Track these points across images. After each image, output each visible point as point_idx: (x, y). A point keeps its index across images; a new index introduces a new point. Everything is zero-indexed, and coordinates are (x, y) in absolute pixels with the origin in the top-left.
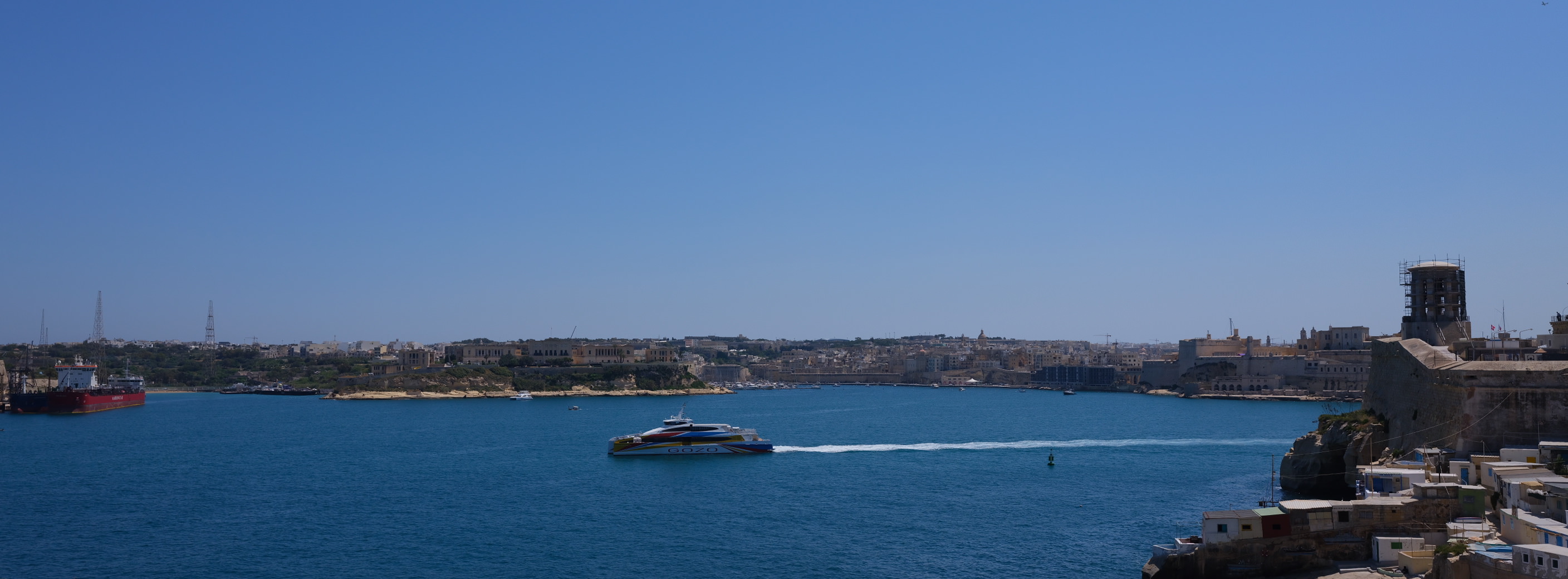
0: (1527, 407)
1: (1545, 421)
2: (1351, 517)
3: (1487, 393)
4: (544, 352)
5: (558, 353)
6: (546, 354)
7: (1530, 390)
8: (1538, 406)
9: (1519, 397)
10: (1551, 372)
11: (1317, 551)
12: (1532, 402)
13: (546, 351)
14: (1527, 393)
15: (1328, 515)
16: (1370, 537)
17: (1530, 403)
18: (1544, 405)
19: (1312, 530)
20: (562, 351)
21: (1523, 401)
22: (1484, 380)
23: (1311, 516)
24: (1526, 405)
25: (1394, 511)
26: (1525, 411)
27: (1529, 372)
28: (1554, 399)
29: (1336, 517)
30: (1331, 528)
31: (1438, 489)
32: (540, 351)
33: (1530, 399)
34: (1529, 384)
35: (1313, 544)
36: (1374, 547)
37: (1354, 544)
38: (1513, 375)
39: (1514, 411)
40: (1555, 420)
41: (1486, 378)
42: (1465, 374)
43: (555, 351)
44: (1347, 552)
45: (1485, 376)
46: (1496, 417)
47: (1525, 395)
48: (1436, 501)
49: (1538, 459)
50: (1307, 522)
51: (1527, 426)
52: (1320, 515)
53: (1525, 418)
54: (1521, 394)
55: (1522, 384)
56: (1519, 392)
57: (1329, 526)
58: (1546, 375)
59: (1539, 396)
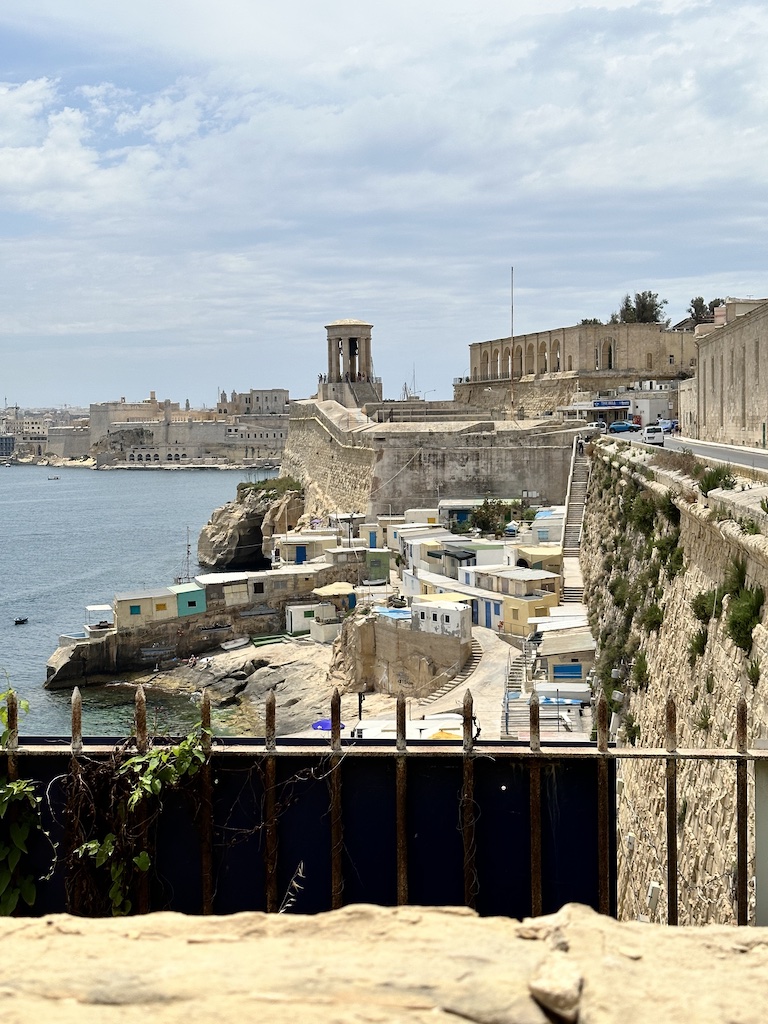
0: (429, 468)
1: (444, 481)
2: (266, 588)
3: (395, 456)
7: (432, 452)
9: (422, 459)
10: (450, 433)
11: (233, 626)
12: (433, 463)
14: (430, 454)
15: (243, 587)
16: (283, 609)
17: (431, 465)
18: (443, 466)
19: (228, 604)
21: (426, 462)
22: (391, 442)
23: (226, 590)
24: (429, 466)
25: (307, 579)
26: (427, 472)
27: (431, 434)
28: (452, 460)
29: (252, 589)
30: (247, 601)
31: (348, 554)
33: (432, 460)
34: (432, 446)
35: (229, 619)
36: (288, 618)
37: (268, 616)
39: (418, 473)
40: (452, 480)
41: (394, 440)
42: (373, 436)
44: (262, 624)
45: (393, 438)
46: (401, 480)
47: (427, 456)
48: (346, 567)
49: (437, 520)
50: (222, 596)
51: (428, 488)
52: (235, 588)
53: (427, 479)
54: (424, 455)
55: (425, 445)
56: (422, 454)
57: (245, 600)
58: (446, 436)
59: (440, 458)
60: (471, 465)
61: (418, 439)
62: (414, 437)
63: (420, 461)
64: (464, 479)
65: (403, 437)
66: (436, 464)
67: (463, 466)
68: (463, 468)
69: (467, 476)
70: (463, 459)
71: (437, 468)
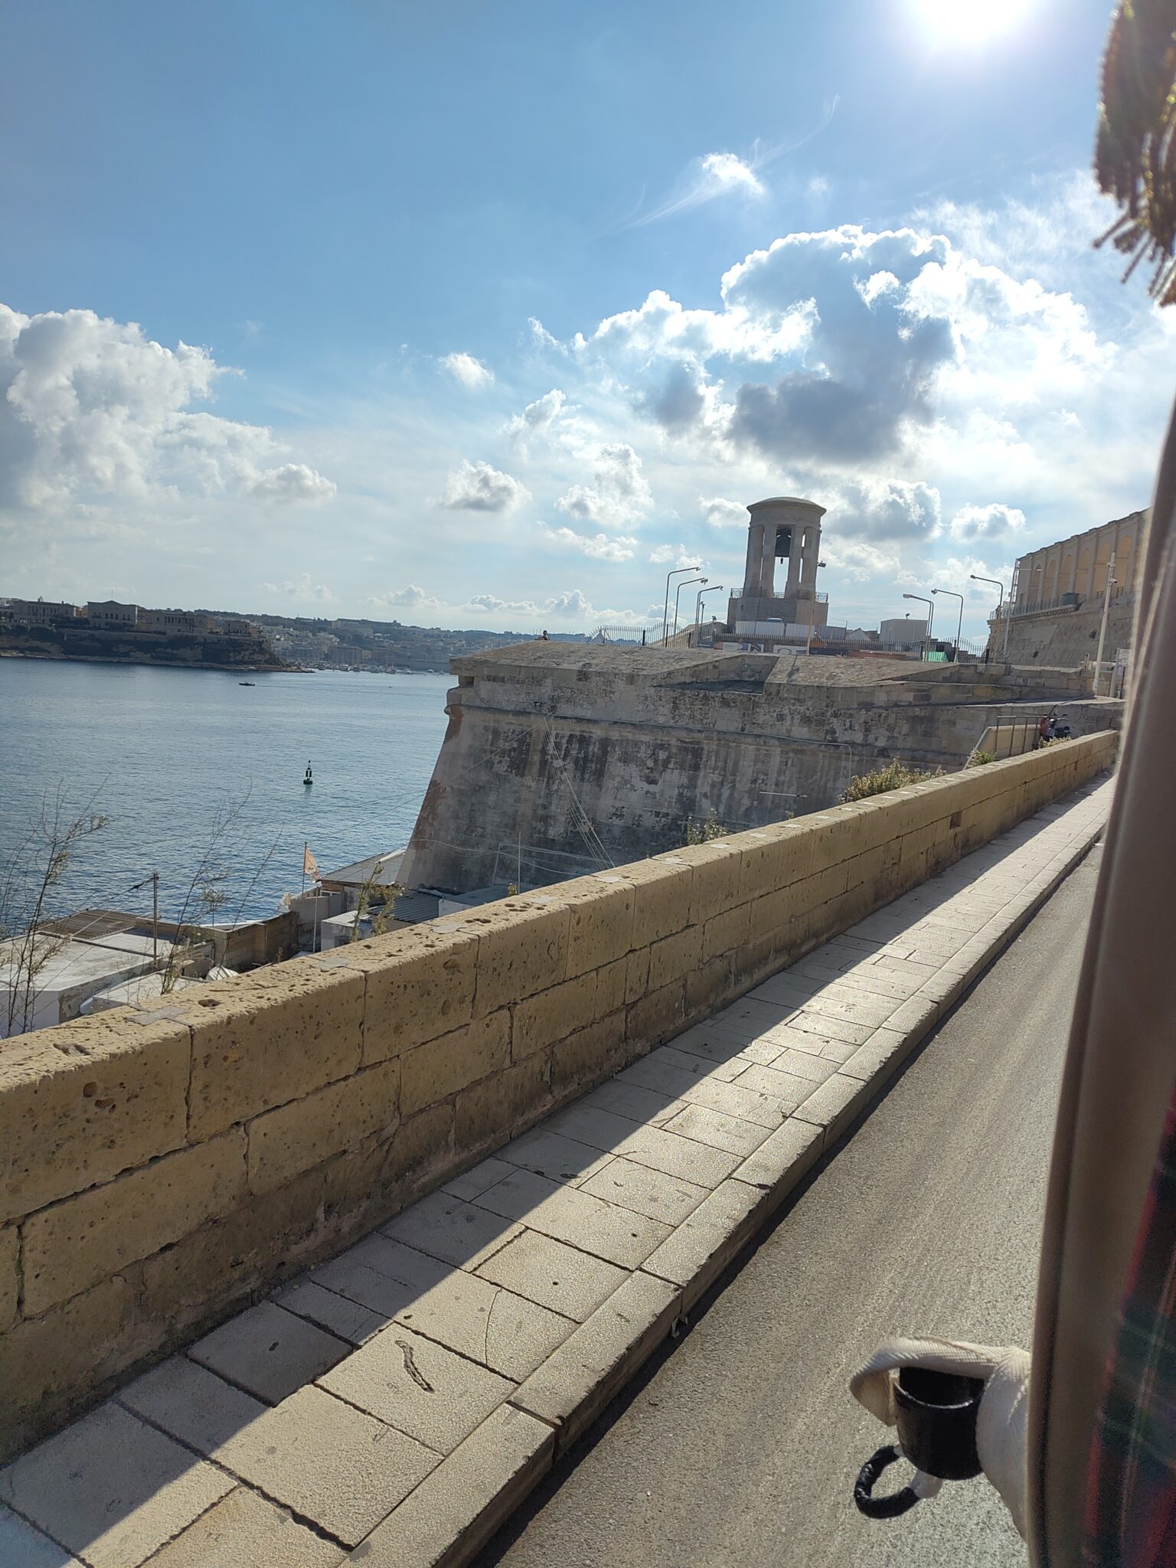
0: (564, 776)
1: (594, 820)
3: (486, 728)
5: (120, 617)
6: (107, 618)
7: (578, 729)
8: (587, 776)
9: (551, 746)
12: (576, 762)
13: (106, 614)
14: (571, 735)
17: (571, 766)
18: (600, 775)
20: (122, 616)
21: (558, 758)
24: (564, 769)
26: (555, 787)
28: (625, 760)
32: (101, 614)
33: (574, 752)
34: (580, 712)
38: (548, 682)
39: (533, 785)
40: (616, 821)
41: (489, 685)
43: (115, 615)
45: (489, 679)
47: (564, 741)
51: (552, 833)
53: (553, 807)
54: (557, 735)
56: (554, 733)
58: (620, 685)
59: (594, 749)
60: (673, 779)
61: (547, 690)
62: (538, 682)
63: (544, 752)
64: (649, 820)
65: (512, 680)
66: (582, 766)
67: (653, 782)
68: (652, 788)
69: (657, 814)
70: (656, 761)
71: (582, 780)
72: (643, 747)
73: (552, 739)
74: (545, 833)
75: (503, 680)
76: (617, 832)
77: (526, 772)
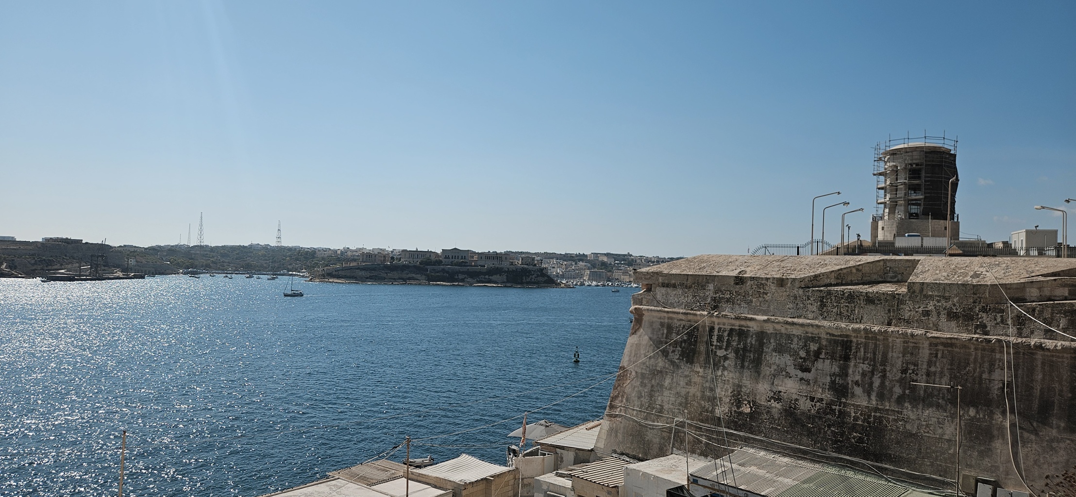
0: (726, 364)
1: (754, 402)
3: (662, 324)
4: (450, 257)
5: (460, 257)
6: (452, 258)
7: (737, 324)
8: (746, 364)
9: (715, 338)
12: (737, 351)
13: (452, 256)
14: (731, 329)
17: (732, 355)
18: (757, 363)
20: (462, 256)
21: (721, 348)
24: (726, 358)
27: (740, 280)
28: (780, 350)
32: (448, 256)
33: (735, 344)
34: (738, 310)
38: (711, 287)
39: (701, 370)
40: (774, 404)
41: (663, 290)
43: (458, 256)
45: (664, 285)
47: (726, 334)
51: (718, 412)
53: (718, 390)
54: (720, 329)
55: (724, 307)
56: (716, 327)
58: (772, 287)
59: (752, 341)
61: (710, 292)
62: (703, 287)
63: (709, 343)
64: (805, 405)
65: (682, 285)
66: (741, 355)
67: (808, 370)
68: (805, 375)
69: (812, 399)
70: (808, 352)
71: (743, 367)
72: (795, 340)
73: (716, 333)
74: (713, 412)
75: (674, 286)
76: (775, 413)
77: (695, 360)
